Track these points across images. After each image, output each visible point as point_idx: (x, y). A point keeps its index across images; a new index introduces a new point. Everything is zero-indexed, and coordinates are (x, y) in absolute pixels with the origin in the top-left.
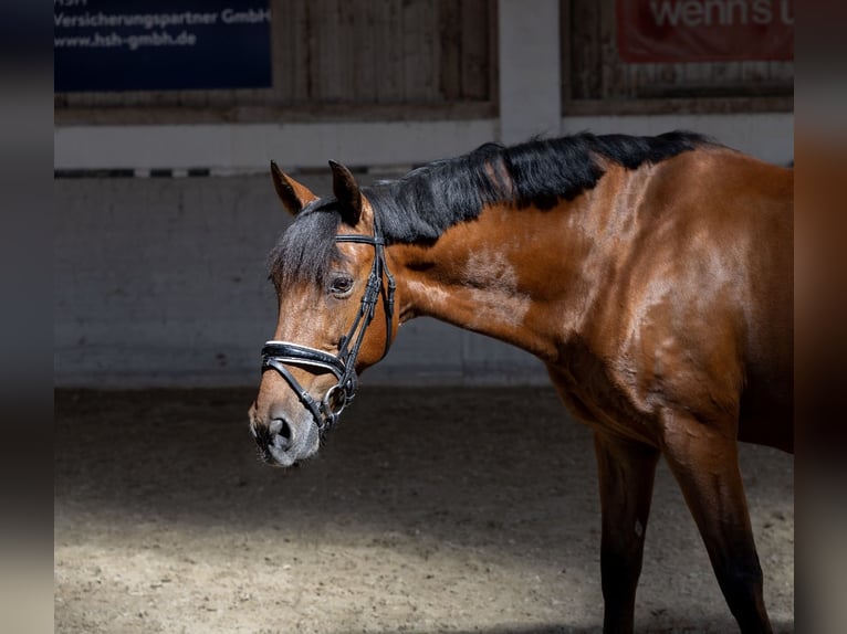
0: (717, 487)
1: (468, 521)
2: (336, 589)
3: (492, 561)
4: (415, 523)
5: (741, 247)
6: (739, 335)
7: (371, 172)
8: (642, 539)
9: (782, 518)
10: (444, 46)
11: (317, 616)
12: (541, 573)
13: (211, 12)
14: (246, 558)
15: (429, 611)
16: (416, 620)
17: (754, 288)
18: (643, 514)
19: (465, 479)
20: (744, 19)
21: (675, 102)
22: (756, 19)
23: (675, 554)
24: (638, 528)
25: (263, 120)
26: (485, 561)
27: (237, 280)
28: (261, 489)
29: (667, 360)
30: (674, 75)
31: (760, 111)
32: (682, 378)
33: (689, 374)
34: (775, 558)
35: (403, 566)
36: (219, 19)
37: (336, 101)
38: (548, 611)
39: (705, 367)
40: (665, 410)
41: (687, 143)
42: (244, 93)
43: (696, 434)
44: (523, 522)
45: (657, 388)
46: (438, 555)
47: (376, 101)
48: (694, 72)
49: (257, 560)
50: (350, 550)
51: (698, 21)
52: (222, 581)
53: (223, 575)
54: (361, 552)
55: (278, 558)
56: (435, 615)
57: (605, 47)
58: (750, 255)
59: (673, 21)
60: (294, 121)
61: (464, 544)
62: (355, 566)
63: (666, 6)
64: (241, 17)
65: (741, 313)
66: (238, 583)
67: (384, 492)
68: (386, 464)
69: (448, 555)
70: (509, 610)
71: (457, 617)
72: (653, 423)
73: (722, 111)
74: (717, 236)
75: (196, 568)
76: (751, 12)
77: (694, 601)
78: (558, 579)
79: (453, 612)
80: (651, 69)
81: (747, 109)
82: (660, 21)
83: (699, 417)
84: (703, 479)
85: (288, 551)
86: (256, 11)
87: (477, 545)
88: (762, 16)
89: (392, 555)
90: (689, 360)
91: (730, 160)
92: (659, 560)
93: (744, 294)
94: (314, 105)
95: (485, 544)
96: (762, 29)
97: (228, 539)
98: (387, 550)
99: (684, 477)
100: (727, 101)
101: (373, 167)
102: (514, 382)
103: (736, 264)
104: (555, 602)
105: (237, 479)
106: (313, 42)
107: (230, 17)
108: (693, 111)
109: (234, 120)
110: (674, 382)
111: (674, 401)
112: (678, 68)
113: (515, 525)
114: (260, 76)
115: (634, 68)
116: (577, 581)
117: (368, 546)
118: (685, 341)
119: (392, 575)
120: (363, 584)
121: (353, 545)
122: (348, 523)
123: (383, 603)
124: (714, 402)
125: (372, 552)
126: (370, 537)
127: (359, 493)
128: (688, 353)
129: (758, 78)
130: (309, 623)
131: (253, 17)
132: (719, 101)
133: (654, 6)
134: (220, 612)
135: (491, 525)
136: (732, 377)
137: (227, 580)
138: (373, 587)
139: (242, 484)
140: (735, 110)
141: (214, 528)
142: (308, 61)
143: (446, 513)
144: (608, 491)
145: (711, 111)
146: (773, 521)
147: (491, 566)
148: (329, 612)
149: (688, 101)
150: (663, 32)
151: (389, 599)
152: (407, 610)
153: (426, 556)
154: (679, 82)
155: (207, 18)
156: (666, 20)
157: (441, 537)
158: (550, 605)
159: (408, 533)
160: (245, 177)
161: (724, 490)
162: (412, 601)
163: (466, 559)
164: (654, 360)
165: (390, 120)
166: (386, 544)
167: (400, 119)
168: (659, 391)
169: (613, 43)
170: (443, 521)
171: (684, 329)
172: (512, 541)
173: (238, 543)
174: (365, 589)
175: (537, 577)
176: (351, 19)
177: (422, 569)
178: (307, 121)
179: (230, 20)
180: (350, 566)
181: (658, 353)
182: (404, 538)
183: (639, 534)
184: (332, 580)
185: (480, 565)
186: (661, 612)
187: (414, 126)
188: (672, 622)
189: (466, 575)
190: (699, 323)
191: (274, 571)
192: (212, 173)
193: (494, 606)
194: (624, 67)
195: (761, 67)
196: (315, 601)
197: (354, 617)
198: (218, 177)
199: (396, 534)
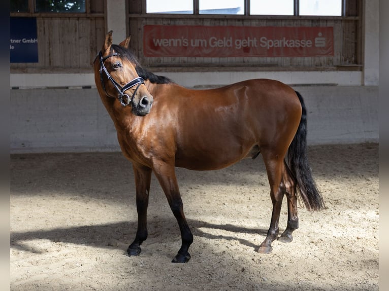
0: (169, 180)
1: (99, 192)
2: (59, 213)
3: (106, 203)
4: (84, 193)
5: (176, 110)
6: (175, 135)
7: (70, 88)
8: (148, 195)
9: (192, 189)
10: (91, 51)
11: (53, 221)
12: (121, 206)
13: (19, 40)
14: (31, 205)
15: (87, 219)
16: (83, 222)
17: (179, 122)
18: (148, 188)
19: (99, 180)
20: (180, 45)
21: (161, 68)
22: (184, 45)
23: (161, 200)
24: (147, 192)
25: (35, 72)
26: (104, 204)
27: (28, 121)
28: (36, 184)
29: (155, 143)
30: (160, 61)
31: (185, 71)
32: (158, 148)
33: (161, 147)
34: (189, 200)
35: (79, 206)
36: (21, 41)
37: (58, 67)
38: (123, 217)
39: (165, 145)
40: (153, 157)
41: (166, 81)
42: (29, 64)
43: (162, 165)
44: (116, 192)
45: (151, 151)
46: (90, 202)
47: (71, 67)
48: (166, 60)
49: (34, 205)
50: (63, 202)
51: (167, 45)
52: (23, 212)
53: (23, 210)
54: (67, 202)
55: (41, 204)
56: (89, 220)
57: (140, 52)
58: (178, 113)
59: (160, 45)
60: (45, 73)
61: (98, 199)
62: (65, 206)
63: (158, 40)
64: (28, 41)
65: (175, 129)
66: (28, 212)
67: (74, 184)
68: (75, 176)
69: (93, 202)
70: (112, 218)
71: (96, 220)
72: (150, 161)
73: (174, 71)
74: (169, 107)
75: (15, 208)
76: (182, 43)
77: (166, 213)
78: (126, 208)
79: (95, 219)
80: (154, 59)
81: (181, 71)
82: (156, 45)
83: (163, 160)
84: (165, 178)
85: (43, 202)
86: (33, 39)
87: (102, 199)
88: (186, 44)
89: (76, 202)
90: (161, 143)
91: (175, 87)
92: (156, 202)
93: (176, 124)
94: (51, 68)
95: (104, 198)
96: (186, 48)
97: (25, 199)
98: (75, 201)
99: (159, 178)
100: (176, 68)
101: (70, 87)
102: (114, 151)
103: (174, 115)
104: (125, 215)
105: (28, 181)
106: (51, 49)
107: (25, 41)
108: (166, 71)
109: (27, 72)
110: (156, 149)
111: (156, 155)
112: (162, 58)
113: (113, 193)
114: (34, 59)
115: (149, 58)
116: (132, 209)
117: (69, 200)
118: (160, 137)
119: (76, 209)
120: (67, 211)
121: (64, 200)
122: (63, 193)
123: (73, 217)
124: (167, 155)
125: (70, 202)
126: (70, 198)
127: (66, 184)
128: (160, 141)
129: (184, 62)
130: (50, 223)
131: (32, 41)
132: (173, 68)
133: (154, 40)
134: (22, 221)
135: (106, 193)
136: (173, 148)
137: (25, 212)
138: (70, 212)
139: (30, 183)
140: (178, 71)
141: (21, 196)
142: (50, 55)
143: (93, 190)
144: (138, 181)
145: (171, 71)
146: (189, 189)
147: (106, 205)
148: (56, 220)
149: (164, 68)
150: (157, 48)
151: (75, 215)
152: (81, 219)
153: (87, 202)
154: (162, 63)
155: (17, 41)
156: (158, 45)
157: (91, 197)
158: (124, 216)
159: (81, 196)
160: (30, 89)
161: (171, 181)
162: (82, 216)
163: (99, 203)
164: (151, 142)
165: (75, 73)
166: (74, 199)
167: (78, 73)
168: (152, 152)
169: (142, 51)
170: (92, 192)
171: (159, 133)
172: (113, 198)
173: (29, 200)
174: (68, 213)
175: (120, 208)
176: (63, 42)
177: (85, 206)
178: (50, 73)
179: (25, 42)
180: (63, 206)
181: (152, 141)
182: (80, 197)
183: (147, 193)
184: (58, 211)
185: (103, 205)
186: (156, 217)
187: (83, 74)
188: (160, 219)
189: (99, 208)
190: (163, 132)
191: (39, 209)
192: (20, 88)
193: (107, 216)
194: (146, 58)
195: (185, 59)
196: (52, 217)
197: (64, 221)
198: (21, 89)
199: (78, 196)
